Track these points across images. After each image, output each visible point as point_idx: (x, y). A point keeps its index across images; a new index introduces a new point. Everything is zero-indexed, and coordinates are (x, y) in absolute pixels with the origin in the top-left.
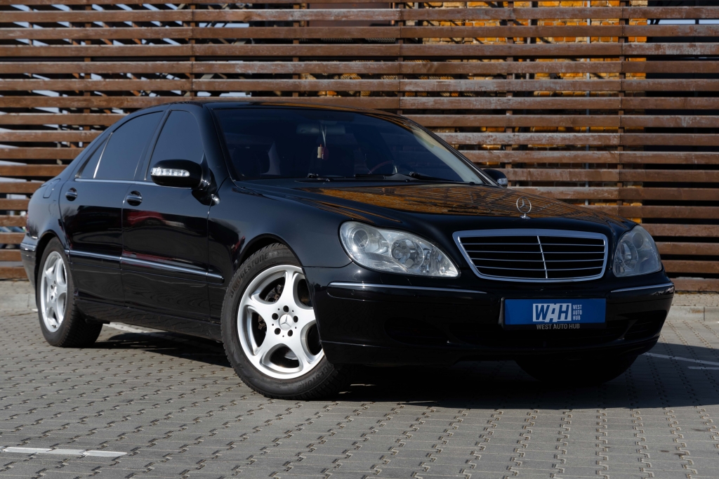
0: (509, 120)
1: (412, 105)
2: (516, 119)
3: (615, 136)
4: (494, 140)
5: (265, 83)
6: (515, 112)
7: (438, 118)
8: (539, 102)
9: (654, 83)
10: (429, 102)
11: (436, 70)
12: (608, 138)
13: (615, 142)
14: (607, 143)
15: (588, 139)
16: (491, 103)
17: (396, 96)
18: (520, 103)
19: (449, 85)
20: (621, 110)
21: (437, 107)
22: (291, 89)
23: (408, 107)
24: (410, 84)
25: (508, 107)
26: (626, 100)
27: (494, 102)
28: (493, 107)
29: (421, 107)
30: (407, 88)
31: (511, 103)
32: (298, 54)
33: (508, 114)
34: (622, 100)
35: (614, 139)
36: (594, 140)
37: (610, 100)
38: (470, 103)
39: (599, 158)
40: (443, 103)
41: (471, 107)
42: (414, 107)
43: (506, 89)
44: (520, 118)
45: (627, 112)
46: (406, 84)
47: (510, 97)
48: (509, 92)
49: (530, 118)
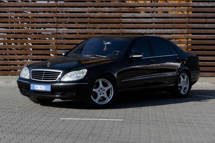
0: (154, 25)
1: (124, 21)
2: (156, 25)
3: (186, 31)
4: (150, 32)
5: (79, 14)
6: (156, 23)
7: (132, 25)
8: (163, 20)
9: (197, 15)
10: (130, 20)
11: (132, 11)
12: (184, 31)
13: (186, 32)
14: (183, 32)
15: (178, 31)
16: (148, 21)
17: (119, 18)
18: (157, 20)
19: (136, 15)
20: (187, 22)
21: (132, 22)
22: (87, 16)
23: (123, 22)
24: (124, 15)
25: (154, 22)
26: (189, 20)
27: (149, 20)
28: (149, 22)
29: (127, 22)
30: (123, 16)
31: (154, 20)
32: (89, 6)
33: (153, 24)
34: (188, 20)
35: (185, 31)
36: (179, 32)
37: (184, 20)
38: (142, 21)
39: (181, 37)
40: (134, 21)
41: (143, 22)
42: (125, 22)
43: (153, 16)
44: (157, 25)
45: (189, 23)
46: (123, 15)
47: (154, 19)
48: (154, 17)
49: (160, 25)
